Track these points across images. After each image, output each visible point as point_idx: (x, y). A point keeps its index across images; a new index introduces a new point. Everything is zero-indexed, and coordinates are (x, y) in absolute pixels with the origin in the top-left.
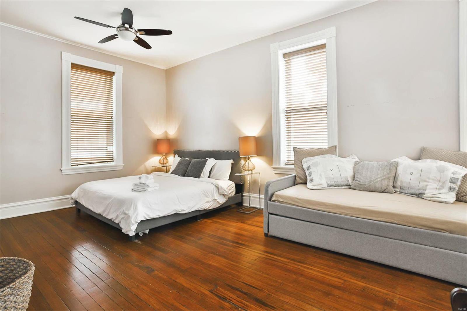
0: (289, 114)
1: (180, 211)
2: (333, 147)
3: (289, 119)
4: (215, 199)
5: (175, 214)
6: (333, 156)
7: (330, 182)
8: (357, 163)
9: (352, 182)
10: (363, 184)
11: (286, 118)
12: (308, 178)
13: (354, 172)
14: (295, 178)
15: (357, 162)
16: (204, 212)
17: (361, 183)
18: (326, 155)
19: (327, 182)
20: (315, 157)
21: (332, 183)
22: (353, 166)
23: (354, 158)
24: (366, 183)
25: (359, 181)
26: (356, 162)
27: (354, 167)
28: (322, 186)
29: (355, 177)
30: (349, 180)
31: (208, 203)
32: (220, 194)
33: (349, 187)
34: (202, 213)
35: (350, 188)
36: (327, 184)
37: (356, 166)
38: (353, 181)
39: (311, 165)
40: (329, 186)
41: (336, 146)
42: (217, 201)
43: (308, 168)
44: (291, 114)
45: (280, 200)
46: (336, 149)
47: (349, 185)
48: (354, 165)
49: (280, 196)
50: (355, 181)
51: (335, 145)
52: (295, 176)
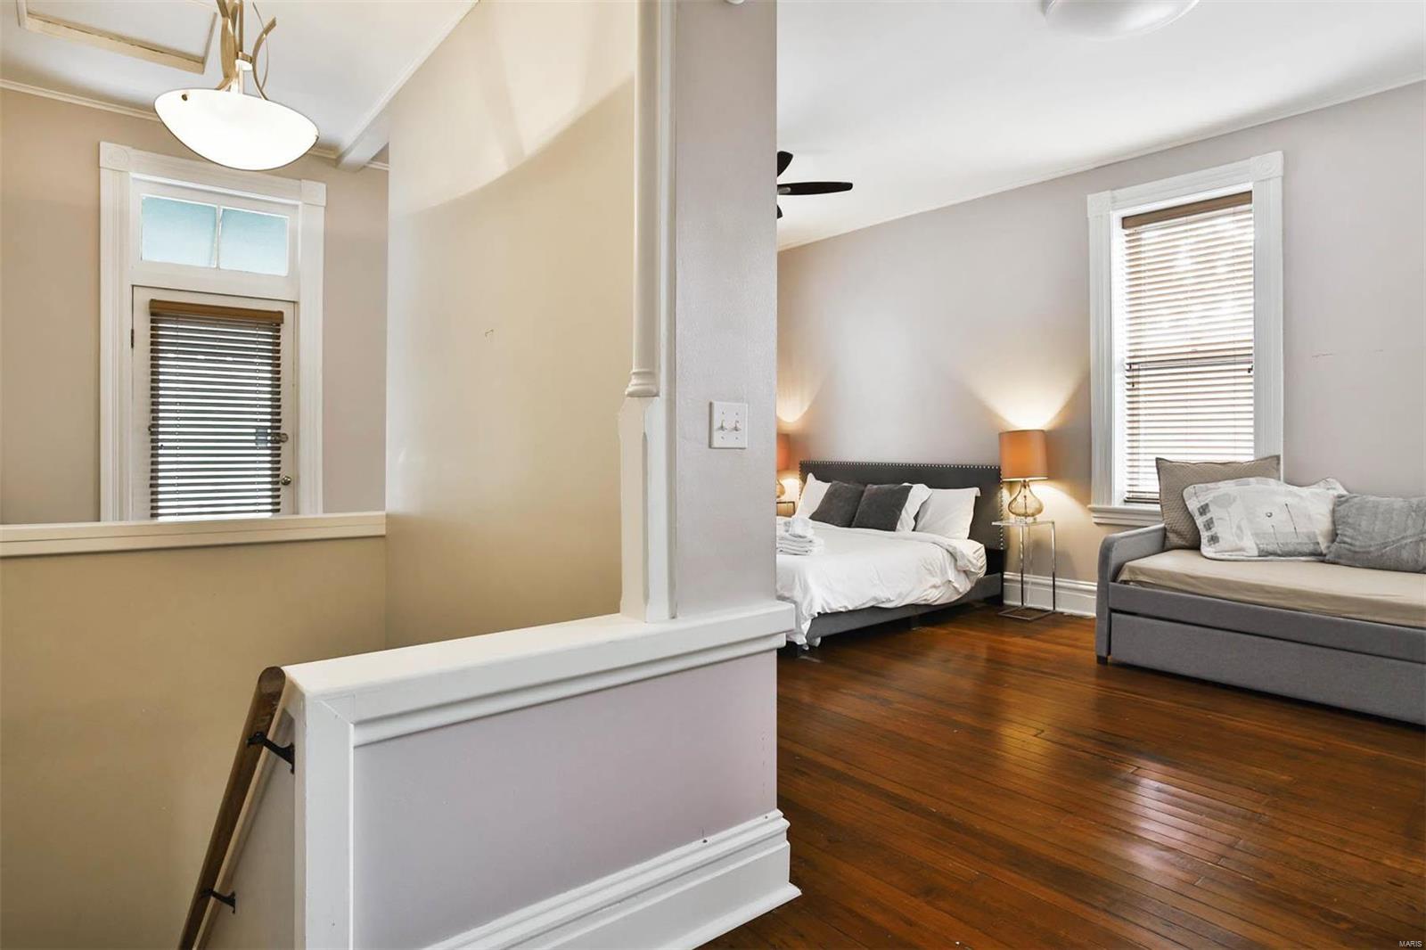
0: (1135, 373)
1: (883, 602)
2: (1269, 460)
3: (1136, 386)
4: (950, 581)
5: (873, 607)
6: (1272, 481)
7: (1267, 545)
8: (1343, 499)
9: (1328, 547)
10: (1361, 550)
11: (1128, 383)
12: (1201, 533)
13: (1334, 523)
14: (1165, 534)
15: (1343, 496)
16: (926, 611)
17: (1357, 549)
18: (1252, 480)
19: (1257, 545)
20: (1220, 483)
21: (1270, 548)
22: (1331, 507)
23: (1334, 489)
24: (1372, 549)
25: (1351, 545)
26: (1340, 496)
27: (1333, 509)
28: (1245, 554)
29: (1337, 535)
30: (1320, 542)
31: (934, 590)
32: (959, 571)
33: (1321, 558)
34: (920, 612)
35: (1323, 562)
36: (1259, 548)
37: (1339, 508)
38: (1329, 544)
39: (1211, 501)
40: (1263, 554)
41: (1278, 458)
42: (954, 587)
43: (1204, 510)
44: (1141, 373)
45: (1141, 578)
46: (1278, 464)
47: (1321, 554)
48: (1335, 505)
49: (1143, 571)
50: (1340, 543)
51: (1277, 454)
52: (1165, 529)
